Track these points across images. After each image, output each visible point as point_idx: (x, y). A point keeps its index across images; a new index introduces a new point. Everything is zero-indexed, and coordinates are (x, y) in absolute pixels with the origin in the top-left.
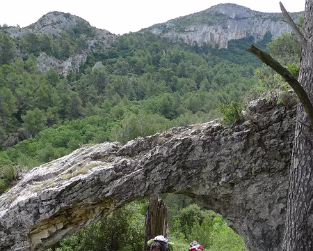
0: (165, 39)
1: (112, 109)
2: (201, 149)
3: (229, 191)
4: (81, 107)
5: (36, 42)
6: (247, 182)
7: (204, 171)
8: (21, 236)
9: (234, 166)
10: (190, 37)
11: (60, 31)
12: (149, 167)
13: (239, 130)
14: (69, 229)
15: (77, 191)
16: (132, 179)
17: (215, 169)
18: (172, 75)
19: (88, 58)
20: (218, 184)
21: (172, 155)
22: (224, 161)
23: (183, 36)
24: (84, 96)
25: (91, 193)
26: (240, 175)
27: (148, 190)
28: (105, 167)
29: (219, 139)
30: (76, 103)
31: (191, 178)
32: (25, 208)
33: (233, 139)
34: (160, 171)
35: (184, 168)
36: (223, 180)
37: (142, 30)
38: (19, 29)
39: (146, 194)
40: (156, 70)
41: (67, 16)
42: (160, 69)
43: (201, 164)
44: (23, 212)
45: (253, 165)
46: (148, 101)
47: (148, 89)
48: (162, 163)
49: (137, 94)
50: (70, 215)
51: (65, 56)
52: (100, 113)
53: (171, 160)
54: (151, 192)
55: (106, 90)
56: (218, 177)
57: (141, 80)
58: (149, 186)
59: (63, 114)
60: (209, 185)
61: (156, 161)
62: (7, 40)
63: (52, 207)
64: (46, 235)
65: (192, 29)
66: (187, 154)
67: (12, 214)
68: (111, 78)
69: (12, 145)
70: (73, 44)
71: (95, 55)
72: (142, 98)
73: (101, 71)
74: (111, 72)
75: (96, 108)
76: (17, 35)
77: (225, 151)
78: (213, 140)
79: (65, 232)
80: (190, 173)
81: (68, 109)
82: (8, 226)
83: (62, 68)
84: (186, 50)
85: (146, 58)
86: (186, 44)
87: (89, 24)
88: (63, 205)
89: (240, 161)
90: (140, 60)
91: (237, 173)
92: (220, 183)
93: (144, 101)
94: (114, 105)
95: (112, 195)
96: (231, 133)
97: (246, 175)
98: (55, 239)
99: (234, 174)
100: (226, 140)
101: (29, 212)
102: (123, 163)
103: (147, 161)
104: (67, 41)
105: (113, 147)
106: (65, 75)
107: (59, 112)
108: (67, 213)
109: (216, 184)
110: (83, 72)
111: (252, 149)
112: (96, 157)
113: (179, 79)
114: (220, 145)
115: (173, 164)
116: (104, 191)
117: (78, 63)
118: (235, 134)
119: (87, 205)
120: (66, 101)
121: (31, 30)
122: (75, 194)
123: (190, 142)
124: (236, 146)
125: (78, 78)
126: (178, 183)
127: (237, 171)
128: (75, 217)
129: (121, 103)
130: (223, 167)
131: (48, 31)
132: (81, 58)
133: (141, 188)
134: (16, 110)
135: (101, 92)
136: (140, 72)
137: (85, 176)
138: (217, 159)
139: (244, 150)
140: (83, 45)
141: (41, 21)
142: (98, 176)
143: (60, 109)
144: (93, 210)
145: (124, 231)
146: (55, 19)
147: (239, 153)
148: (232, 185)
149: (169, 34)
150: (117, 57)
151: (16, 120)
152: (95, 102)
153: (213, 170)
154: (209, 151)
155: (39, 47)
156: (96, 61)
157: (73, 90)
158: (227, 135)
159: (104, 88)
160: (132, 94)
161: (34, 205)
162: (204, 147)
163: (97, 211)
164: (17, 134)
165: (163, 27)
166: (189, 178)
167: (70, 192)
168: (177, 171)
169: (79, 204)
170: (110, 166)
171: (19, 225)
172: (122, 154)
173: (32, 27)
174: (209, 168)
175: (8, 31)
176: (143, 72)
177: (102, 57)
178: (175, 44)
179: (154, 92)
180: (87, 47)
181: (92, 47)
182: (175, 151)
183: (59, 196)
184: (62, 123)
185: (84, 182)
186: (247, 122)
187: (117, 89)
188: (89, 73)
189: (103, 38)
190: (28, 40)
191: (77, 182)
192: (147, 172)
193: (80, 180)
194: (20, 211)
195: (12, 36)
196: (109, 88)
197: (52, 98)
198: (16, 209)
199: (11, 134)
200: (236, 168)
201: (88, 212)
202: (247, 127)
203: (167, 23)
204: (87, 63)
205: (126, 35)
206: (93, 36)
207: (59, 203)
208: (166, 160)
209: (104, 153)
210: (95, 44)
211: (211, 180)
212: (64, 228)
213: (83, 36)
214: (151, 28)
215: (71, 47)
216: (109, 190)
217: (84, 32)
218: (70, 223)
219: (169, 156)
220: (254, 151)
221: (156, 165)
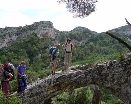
0: (117, 34)
1: (95, 58)
2: (107, 69)
3: (119, 87)
4: (84, 56)
5: (72, 36)
6: (127, 84)
7: (108, 77)
8: (45, 90)
9: (120, 77)
10: (128, 33)
11: (80, 32)
12: (87, 74)
13: (122, 63)
14: (59, 91)
15: (63, 79)
16: (81, 77)
17: (112, 77)
18: (119, 46)
19: (88, 40)
20: (114, 83)
21: (95, 70)
22: (116, 74)
23: (125, 32)
24: (85, 53)
25: (67, 80)
26: (123, 81)
27: (86, 81)
28: (73, 72)
29: (114, 66)
30: (82, 55)
31: (103, 79)
32: (47, 81)
33: (119, 66)
34: (90, 75)
35: (100, 75)
36: (116, 82)
37: (108, 31)
38: (67, 32)
39: (86, 83)
40: (113, 45)
41: (83, 28)
42: (115, 44)
43: (107, 75)
44: (46, 83)
45: (129, 77)
46: (109, 56)
47: (109, 51)
48: (92, 73)
49: (105, 53)
50: (60, 86)
51: (80, 40)
52: (91, 59)
53: (95, 72)
54: (87, 82)
55: (94, 51)
56: (114, 81)
57: (107, 48)
58: (86, 80)
59: (78, 58)
60: (110, 83)
61: (90, 72)
62: (63, 35)
63: (55, 82)
64: (52, 92)
65: (129, 30)
66: (101, 70)
67: (43, 83)
68: (96, 47)
69: (60, 67)
70: (83, 36)
71: (91, 39)
72: (107, 54)
73: (92, 45)
74: (96, 45)
75: (89, 57)
76: (66, 34)
77: (116, 71)
78: (111, 66)
79: (58, 92)
80: (102, 77)
81: (79, 57)
82: (42, 86)
83: (79, 44)
84: (126, 37)
85: (109, 40)
86: (126, 35)
87: (89, 30)
88: (58, 82)
89: (122, 75)
90: (107, 41)
91: (121, 80)
92: (115, 83)
93: (108, 56)
94: (96, 56)
95: (73, 82)
96: (119, 64)
97: (126, 81)
98: (55, 94)
99: (120, 80)
100: (116, 67)
101: (48, 83)
102: (79, 71)
103: (86, 71)
104: (82, 35)
105: (78, 66)
106: (80, 46)
107: (76, 58)
108: (59, 85)
109: (113, 83)
110: (86, 45)
111: (128, 71)
112: (73, 69)
113: (122, 48)
114: (114, 68)
115: (96, 73)
116: (71, 80)
117: (85, 42)
118: (120, 64)
119: (66, 84)
120: (79, 54)
121: (71, 32)
122: (62, 80)
123: (103, 66)
124: (121, 69)
125: (84, 47)
126: (97, 81)
127: (122, 79)
128: (62, 87)
129: (99, 56)
130: (116, 77)
131: (76, 32)
132: (86, 41)
133: (84, 80)
134: (63, 56)
135: (92, 52)
136: (106, 45)
137: (66, 74)
138: (113, 73)
139: (124, 71)
140: (87, 36)
141: (74, 29)
142: (70, 74)
143: (77, 57)
144: (68, 86)
145: (85, 100)
146: (78, 29)
147: (122, 72)
148: (120, 85)
149: (119, 32)
150: (99, 40)
151: (63, 59)
152: (89, 55)
153: (111, 77)
154: (110, 70)
155: (73, 37)
156: (91, 42)
157: (82, 51)
158: (117, 64)
159: (93, 50)
160: (103, 53)
161: (50, 81)
162: (108, 68)
163: (69, 87)
164: (62, 64)
165: (116, 30)
166: (102, 80)
167: (61, 79)
168: (97, 76)
169: (63, 83)
170: (75, 72)
171: (45, 87)
172: (81, 69)
173: (71, 31)
174: (110, 77)
175: (64, 33)
176: (108, 45)
177: (93, 40)
178: (121, 35)
179: (112, 52)
180: (88, 37)
181: (90, 37)
182: (97, 69)
183: (57, 79)
184: (77, 62)
185: (65, 76)
186: (126, 60)
187: (98, 51)
188: (88, 45)
189: (94, 34)
190: (70, 35)
191: (63, 76)
192: (86, 75)
193: (64, 75)
194: (46, 82)
195: (65, 34)
196: (95, 50)
197: (75, 53)
198: (45, 81)
199: (60, 64)
200: (121, 78)
201: (66, 86)
202: (125, 62)
203: (118, 28)
204: (88, 42)
205: (102, 33)
206: (91, 33)
207: (57, 81)
208: (93, 72)
209: (75, 68)
210: (91, 36)
211: (111, 81)
212: (58, 90)
213: (87, 34)
214: (112, 30)
215: (83, 37)
216: (73, 80)
217: (88, 32)
218: (60, 89)
219: (94, 71)
220: (128, 72)
221: (89, 73)
